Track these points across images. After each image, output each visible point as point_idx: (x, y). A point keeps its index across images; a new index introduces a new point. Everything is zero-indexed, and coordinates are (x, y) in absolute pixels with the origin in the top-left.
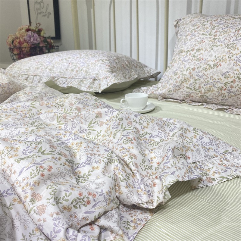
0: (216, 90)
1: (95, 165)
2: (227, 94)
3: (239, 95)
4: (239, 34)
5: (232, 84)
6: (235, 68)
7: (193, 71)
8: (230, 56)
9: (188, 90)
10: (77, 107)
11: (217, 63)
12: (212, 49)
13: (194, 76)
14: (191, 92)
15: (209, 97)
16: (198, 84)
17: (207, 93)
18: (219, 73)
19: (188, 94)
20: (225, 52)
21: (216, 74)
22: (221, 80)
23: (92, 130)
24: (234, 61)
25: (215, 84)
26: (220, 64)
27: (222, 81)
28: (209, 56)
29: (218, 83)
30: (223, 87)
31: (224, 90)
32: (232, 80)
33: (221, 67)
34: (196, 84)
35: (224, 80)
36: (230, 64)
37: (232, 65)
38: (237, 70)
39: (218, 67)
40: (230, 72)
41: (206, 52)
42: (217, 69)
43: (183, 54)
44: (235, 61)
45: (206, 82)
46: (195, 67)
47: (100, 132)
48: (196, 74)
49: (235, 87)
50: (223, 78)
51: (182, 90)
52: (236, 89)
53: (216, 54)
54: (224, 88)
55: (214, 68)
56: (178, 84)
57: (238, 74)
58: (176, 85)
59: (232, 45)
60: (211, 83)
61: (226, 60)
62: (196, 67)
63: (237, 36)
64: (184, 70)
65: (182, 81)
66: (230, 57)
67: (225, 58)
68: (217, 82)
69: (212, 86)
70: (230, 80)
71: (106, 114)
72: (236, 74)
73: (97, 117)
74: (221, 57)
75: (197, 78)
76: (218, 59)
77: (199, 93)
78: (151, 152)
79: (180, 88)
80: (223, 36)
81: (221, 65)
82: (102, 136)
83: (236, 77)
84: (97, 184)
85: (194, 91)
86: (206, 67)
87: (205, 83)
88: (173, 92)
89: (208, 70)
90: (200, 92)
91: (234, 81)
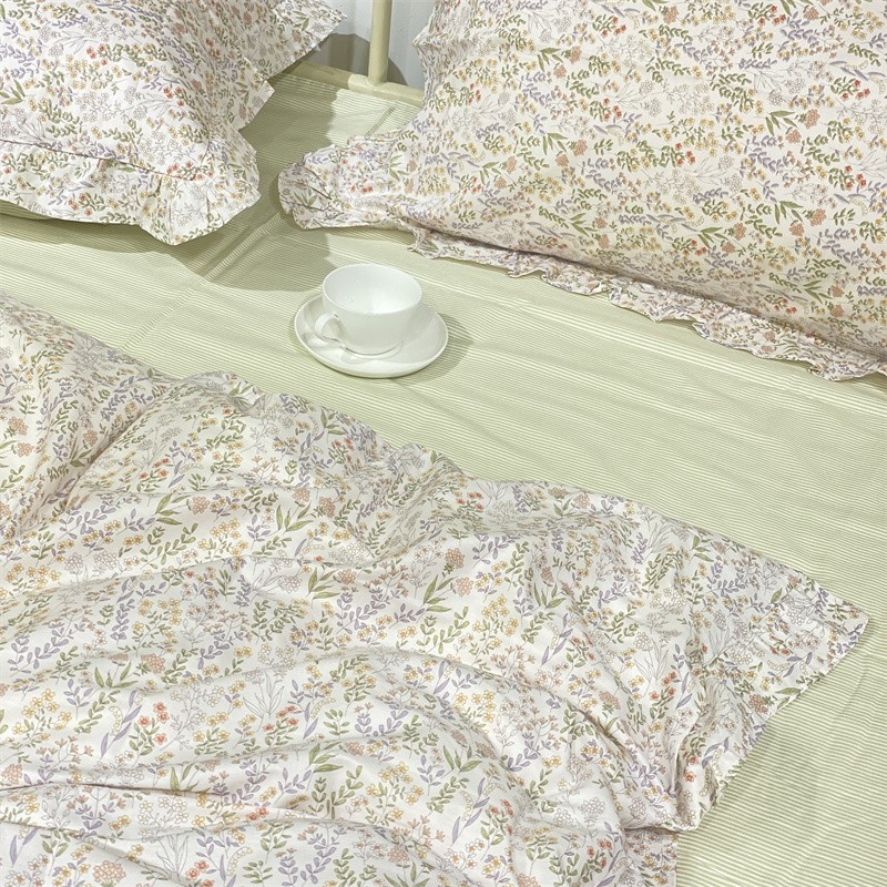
0: (666, 245)
1: (547, 754)
2: (706, 267)
3: (749, 276)
4: (765, 38)
5: (732, 239)
6: (746, 184)
7: (576, 154)
8: (729, 129)
9: (548, 223)
10: (322, 500)
11: (678, 146)
12: (657, 77)
13: (578, 173)
14: (560, 230)
15: (633, 262)
16: (594, 209)
17: (629, 249)
18: (685, 190)
19: (547, 236)
20: (710, 107)
21: (673, 191)
22: (691, 216)
23: (438, 611)
24: (744, 156)
25: (665, 227)
26: (689, 154)
27: (695, 220)
28: (647, 106)
29: (678, 225)
30: (694, 242)
31: (699, 253)
32: (731, 225)
33: (696, 165)
34: (588, 207)
35: (701, 221)
36: (728, 162)
37: (734, 170)
38: (754, 191)
39: (680, 162)
40: (727, 193)
41: (634, 85)
42: (675, 172)
43: (526, 56)
44: (747, 156)
45: (630, 209)
46: (584, 143)
47: (465, 615)
48: (588, 168)
49: (741, 253)
50: (697, 210)
51: (517, 216)
52: (743, 258)
53: (676, 106)
54: (700, 245)
55: (664, 166)
56: (504, 193)
57: (753, 208)
58: (498, 196)
59: (739, 84)
60: (648, 219)
61: (714, 143)
62: (590, 143)
63: (757, 44)
64: (535, 142)
65: (526, 184)
66: (730, 136)
67: (711, 135)
68: (676, 219)
69: (650, 230)
70: (724, 224)
71: (477, 554)
72: (750, 206)
73: (449, 568)
74: (696, 126)
75: (590, 184)
76: (681, 129)
77: (596, 242)
78: (628, 665)
79: (510, 209)
80: (702, 26)
81: (693, 160)
82: (476, 628)
83: (746, 219)
84: (582, 809)
85: (572, 230)
86: (633, 151)
87: (624, 213)
88: (478, 220)
89: (642, 166)
90: (598, 237)
91: (738, 231)
